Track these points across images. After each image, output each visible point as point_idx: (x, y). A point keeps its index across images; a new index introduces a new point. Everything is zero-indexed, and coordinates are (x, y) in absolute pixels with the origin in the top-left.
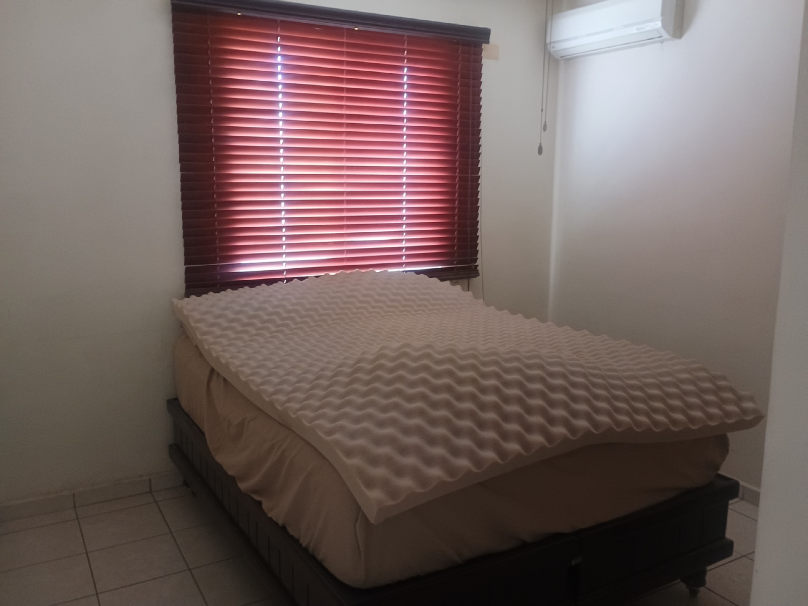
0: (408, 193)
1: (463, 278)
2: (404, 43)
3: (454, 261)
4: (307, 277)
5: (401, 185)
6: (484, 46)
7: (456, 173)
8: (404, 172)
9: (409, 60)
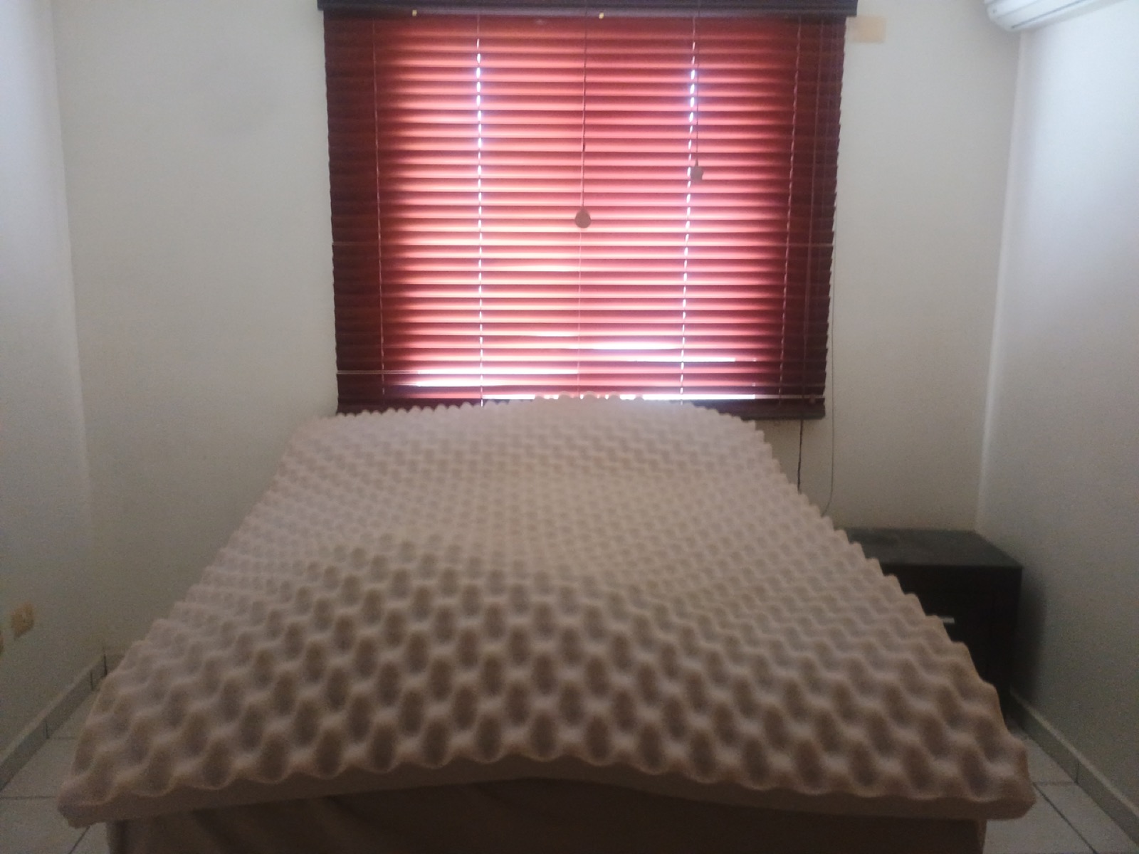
0: (692, 275)
1: (795, 418)
2: (692, 31)
3: (777, 389)
4: (507, 401)
5: (679, 262)
6: (849, 21)
7: (785, 242)
8: (687, 242)
9: (700, 58)
